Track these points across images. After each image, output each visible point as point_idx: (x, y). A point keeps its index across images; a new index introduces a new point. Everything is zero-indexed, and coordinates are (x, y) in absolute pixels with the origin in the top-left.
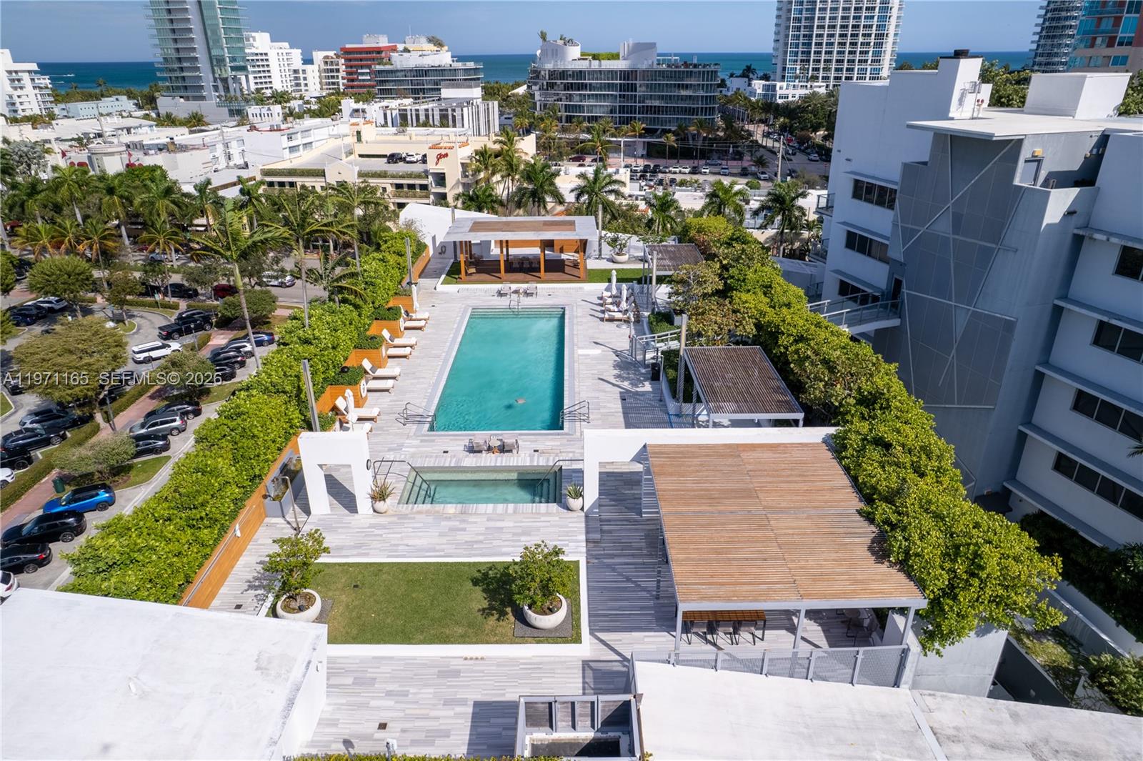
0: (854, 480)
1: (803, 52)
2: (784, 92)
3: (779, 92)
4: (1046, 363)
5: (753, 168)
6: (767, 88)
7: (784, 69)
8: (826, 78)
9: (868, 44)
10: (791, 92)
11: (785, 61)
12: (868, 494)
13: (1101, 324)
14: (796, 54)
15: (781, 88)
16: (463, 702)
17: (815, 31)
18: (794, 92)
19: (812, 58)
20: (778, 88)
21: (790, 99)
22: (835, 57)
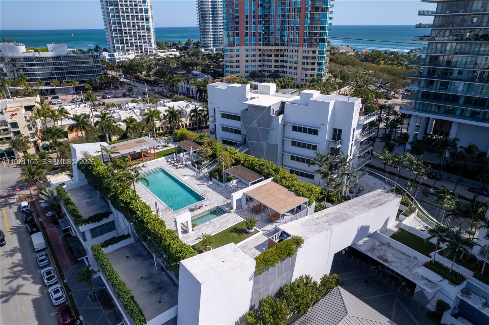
0: (283, 185)
1: (120, 40)
2: (118, 57)
3: (116, 57)
4: (283, 151)
5: (128, 93)
6: (110, 56)
7: (114, 47)
8: (132, 50)
9: (145, 36)
10: (121, 57)
11: (113, 44)
12: (288, 187)
13: (292, 141)
14: (118, 41)
15: (116, 55)
16: (252, 248)
17: (123, 32)
18: (122, 56)
19: (125, 42)
20: (115, 56)
21: (121, 59)
22: (134, 41)
